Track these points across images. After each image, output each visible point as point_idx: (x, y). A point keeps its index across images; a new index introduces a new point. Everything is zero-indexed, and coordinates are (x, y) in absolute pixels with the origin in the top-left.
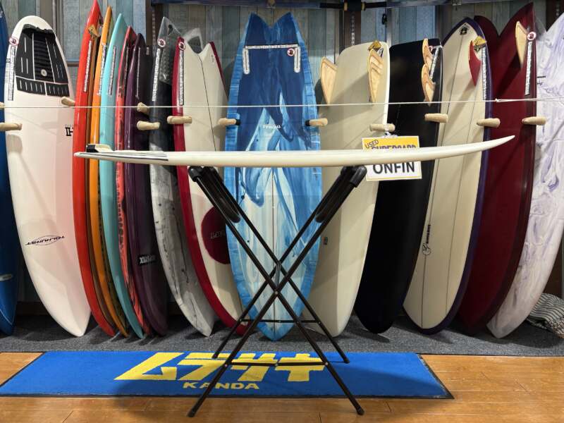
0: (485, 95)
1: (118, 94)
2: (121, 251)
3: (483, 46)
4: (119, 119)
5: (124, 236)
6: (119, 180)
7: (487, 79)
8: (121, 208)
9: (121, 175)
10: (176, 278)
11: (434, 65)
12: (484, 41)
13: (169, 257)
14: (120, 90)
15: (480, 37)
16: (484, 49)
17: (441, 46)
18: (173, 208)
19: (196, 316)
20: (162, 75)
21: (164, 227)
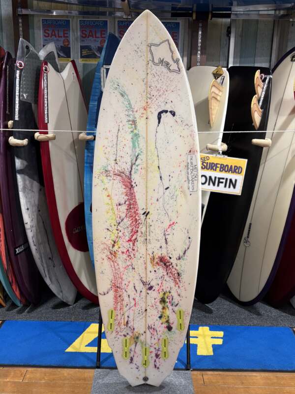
5: (2, 233)
17: (271, 76)
18: (39, 211)
19: (62, 292)
20: (23, 96)
21: (32, 227)
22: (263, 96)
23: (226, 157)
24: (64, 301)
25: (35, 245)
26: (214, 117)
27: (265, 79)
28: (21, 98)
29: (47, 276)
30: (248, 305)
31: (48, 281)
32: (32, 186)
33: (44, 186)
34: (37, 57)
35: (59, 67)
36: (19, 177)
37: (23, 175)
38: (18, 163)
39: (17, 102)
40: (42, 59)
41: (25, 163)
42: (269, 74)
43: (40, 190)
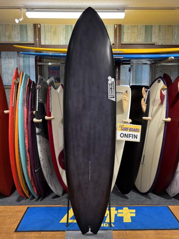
0: (166, 109)
1: (25, 107)
2: (28, 168)
3: (166, 89)
4: (26, 117)
5: (29, 162)
6: (26, 141)
7: (167, 102)
8: (27, 152)
9: (27, 139)
10: (49, 178)
11: (147, 97)
12: (166, 87)
13: (46, 170)
14: (26, 105)
15: (165, 85)
16: (166, 90)
17: (149, 90)
18: (46, 152)
19: (56, 190)
20: (40, 100)
21: (43, 159)
22: (146, 98)
23: (132, 125)
24: (58, 194)
25: (44, 168)
26: (125, 107)
27: (147, 91)
28: (39, 101)
29: (50, 182)
30: (145, 194)
31: (50, 185)
32: (43, 140)
33: (49, 140)
34: (46, 83)
35: (56, 87)
36: (37, 136)
37: (39, 135)
38: (37, 130)
39: (37, 103)
40: (48, 84)
41: (40, 130)
42: (148, 89)
43: (47, 142)
